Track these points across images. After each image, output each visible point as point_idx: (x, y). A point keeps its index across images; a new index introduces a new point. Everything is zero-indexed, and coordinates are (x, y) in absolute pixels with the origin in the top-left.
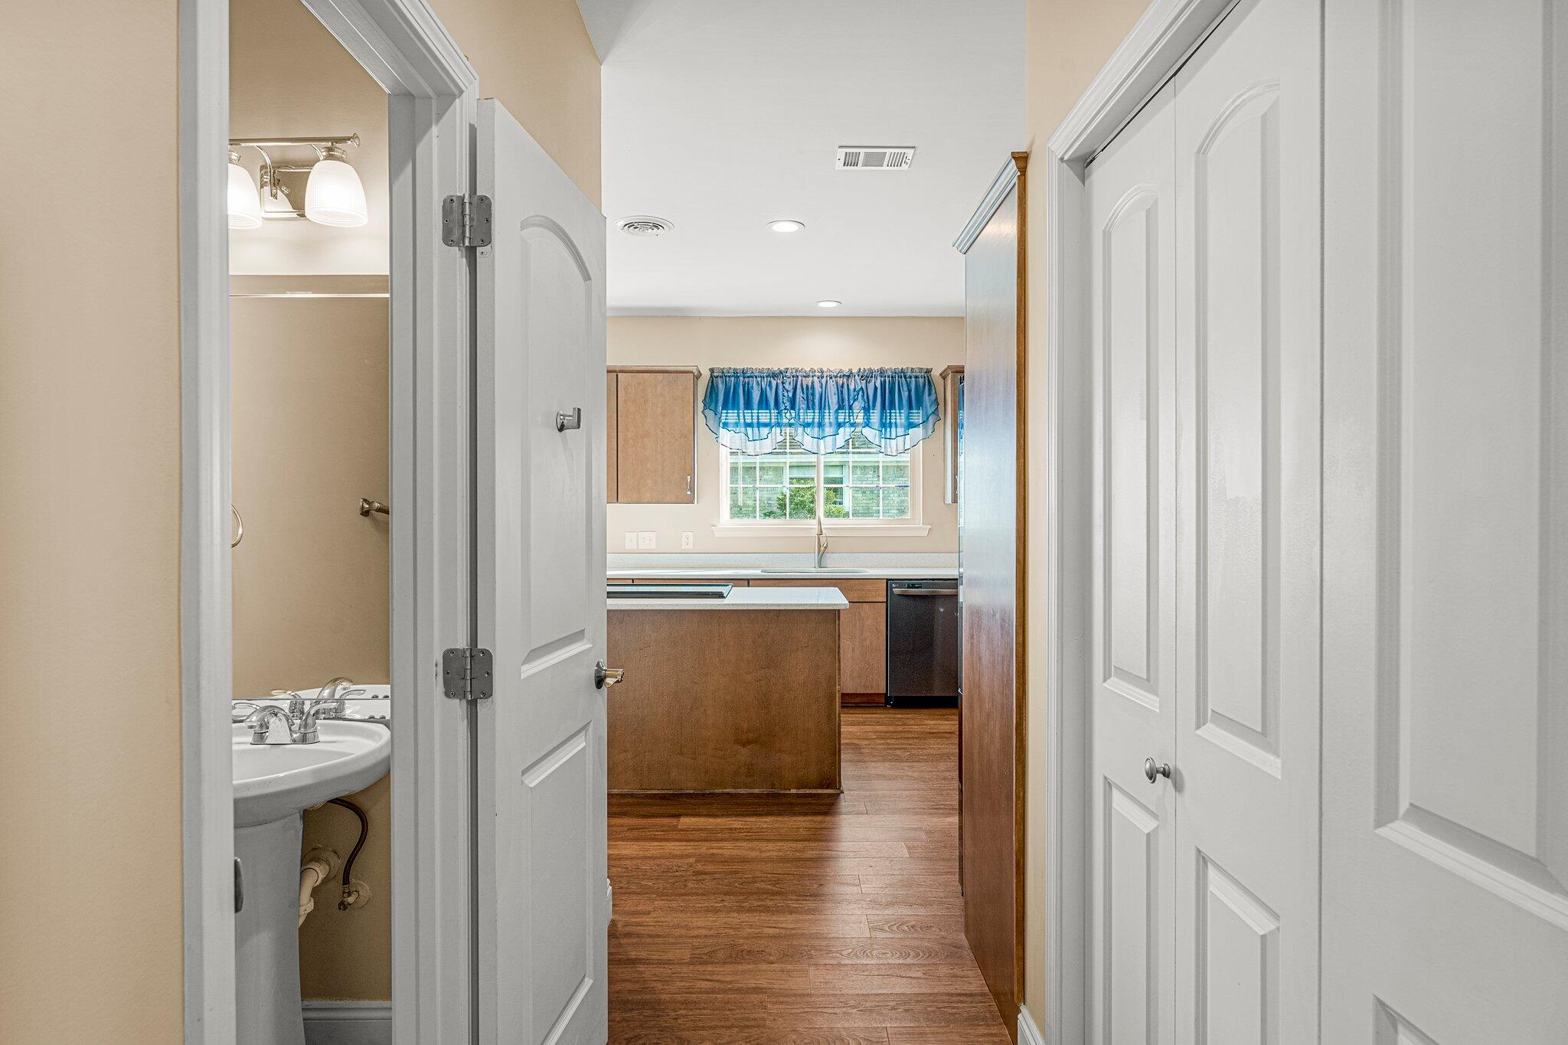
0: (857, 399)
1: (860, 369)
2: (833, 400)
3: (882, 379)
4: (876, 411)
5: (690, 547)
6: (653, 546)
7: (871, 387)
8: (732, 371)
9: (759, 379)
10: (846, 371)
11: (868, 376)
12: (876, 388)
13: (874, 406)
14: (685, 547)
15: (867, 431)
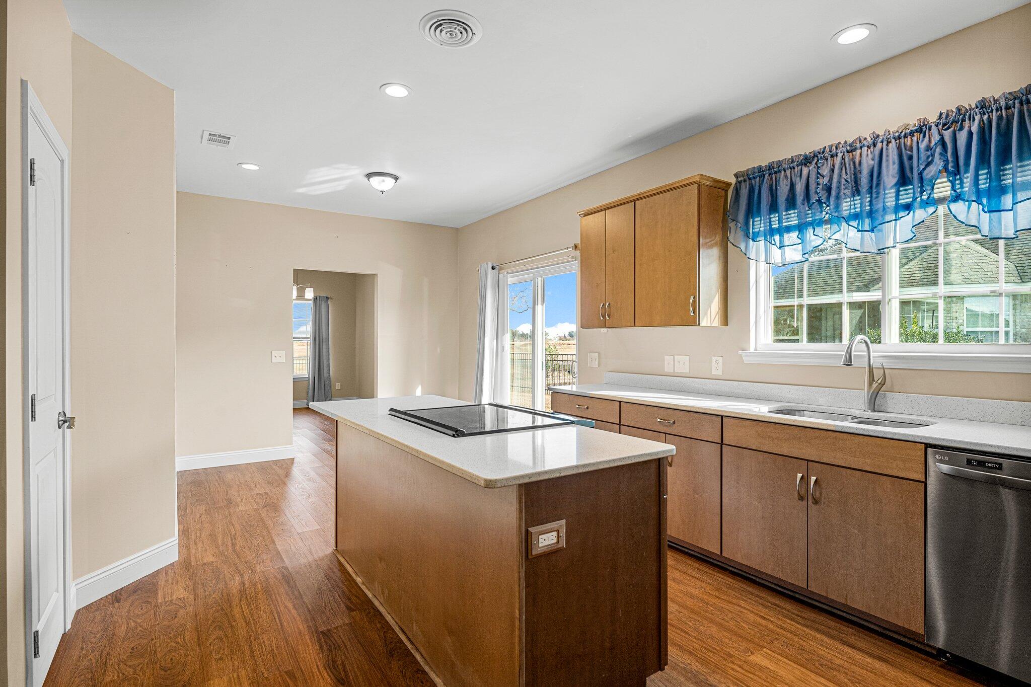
0: (932, 160)
1: (941, 114)
2: (890, 175)
3: (985, 117)
4: (969, 175)
5: (719, 373)
6: (686, 370)
7: (962, 137)
8: (756, 170)
9: (788, 172)
10: (913, 122)
11: (959, 118)
12: (970, 134)
13: (967, 164)
14: (714, 372)
15: (959, 208)
